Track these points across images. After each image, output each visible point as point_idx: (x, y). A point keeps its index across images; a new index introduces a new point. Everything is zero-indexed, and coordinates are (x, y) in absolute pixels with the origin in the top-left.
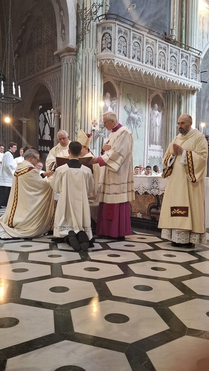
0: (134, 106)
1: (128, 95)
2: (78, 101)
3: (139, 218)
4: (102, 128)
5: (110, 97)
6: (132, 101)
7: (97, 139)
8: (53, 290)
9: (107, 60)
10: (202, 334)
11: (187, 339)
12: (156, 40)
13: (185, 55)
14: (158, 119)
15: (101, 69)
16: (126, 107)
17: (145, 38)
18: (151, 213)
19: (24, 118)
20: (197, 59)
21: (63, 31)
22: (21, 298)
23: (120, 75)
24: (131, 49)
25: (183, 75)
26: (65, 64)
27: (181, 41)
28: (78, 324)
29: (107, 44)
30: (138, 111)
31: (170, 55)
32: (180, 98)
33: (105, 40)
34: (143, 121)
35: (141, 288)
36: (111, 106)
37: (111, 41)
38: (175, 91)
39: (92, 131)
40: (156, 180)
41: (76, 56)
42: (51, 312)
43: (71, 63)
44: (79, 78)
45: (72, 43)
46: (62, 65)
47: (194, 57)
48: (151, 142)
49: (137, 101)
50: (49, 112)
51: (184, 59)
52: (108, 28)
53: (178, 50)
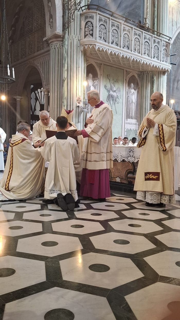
0: (113, 85)
1: (108, 75)
2: (64, 81)
3: (118, 182)
4: (86, 104)
5: (93, 78)
6: (112, 81)
7: (81, 114)
8: (45, 244)
9: (90, 45)
10: (172, 280)
11: (159, 285)
12: (132, 28)
13: (157, 40)
14: (134, 96)
15: (85, 53)
16: (107, 87)
17: (123, 26)
18: (128, 178)
19: (18, 97)
20: (167, 44)
21: (51, 19)
22: (16, 251)
23: (100, 58)
24: (111, 36)
25: (155, 58)
26: (53, 49)
27: (154, 28)
28: (66, 273)
29: (90, 31)
30: (117, 90)
31: (144, 41)
32: (153, 78)
33: (88, 27)
34: (121, 98)
35: (119, 242)
36: (93, 85)
37: (93, 29)
38: (149, 72)
39: (77, 107)
40: (132, 150)
41: (63, 42)
42: (43, 263)
43: (58, 48)
44: (65, 61)
45: (59, 30)
46: (51, 50)
47: (165, 43)
48: (128, 116)
49: (115, 81)
50: (39, 90)
51: (156, 44)
52: (90, 17)
53: (150, 37)
